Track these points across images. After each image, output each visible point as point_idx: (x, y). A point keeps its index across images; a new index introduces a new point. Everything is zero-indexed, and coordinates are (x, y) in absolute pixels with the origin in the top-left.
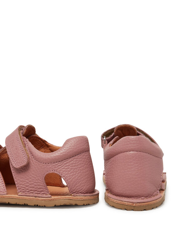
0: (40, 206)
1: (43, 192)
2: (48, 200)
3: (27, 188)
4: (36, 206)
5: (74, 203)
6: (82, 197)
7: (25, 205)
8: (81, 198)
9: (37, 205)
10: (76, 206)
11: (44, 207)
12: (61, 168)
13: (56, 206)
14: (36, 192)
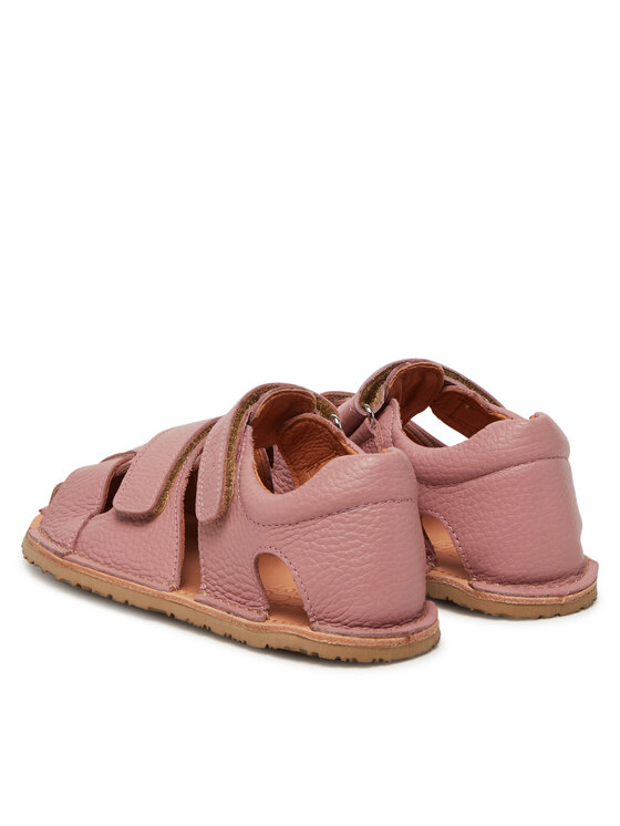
0: (235, 640)
1: (252, 603)
2: (255, 627)
3: (220, 581)
4: (228, 638)
5: (309, 649)
6: (333, 636)
7: (205, 630)
8: (332, 639)
9: (230, 637)
10: (315, 658)
11: (243, 644)
12: (291, 543)
13: (268, 649)
14: (238, 598)
